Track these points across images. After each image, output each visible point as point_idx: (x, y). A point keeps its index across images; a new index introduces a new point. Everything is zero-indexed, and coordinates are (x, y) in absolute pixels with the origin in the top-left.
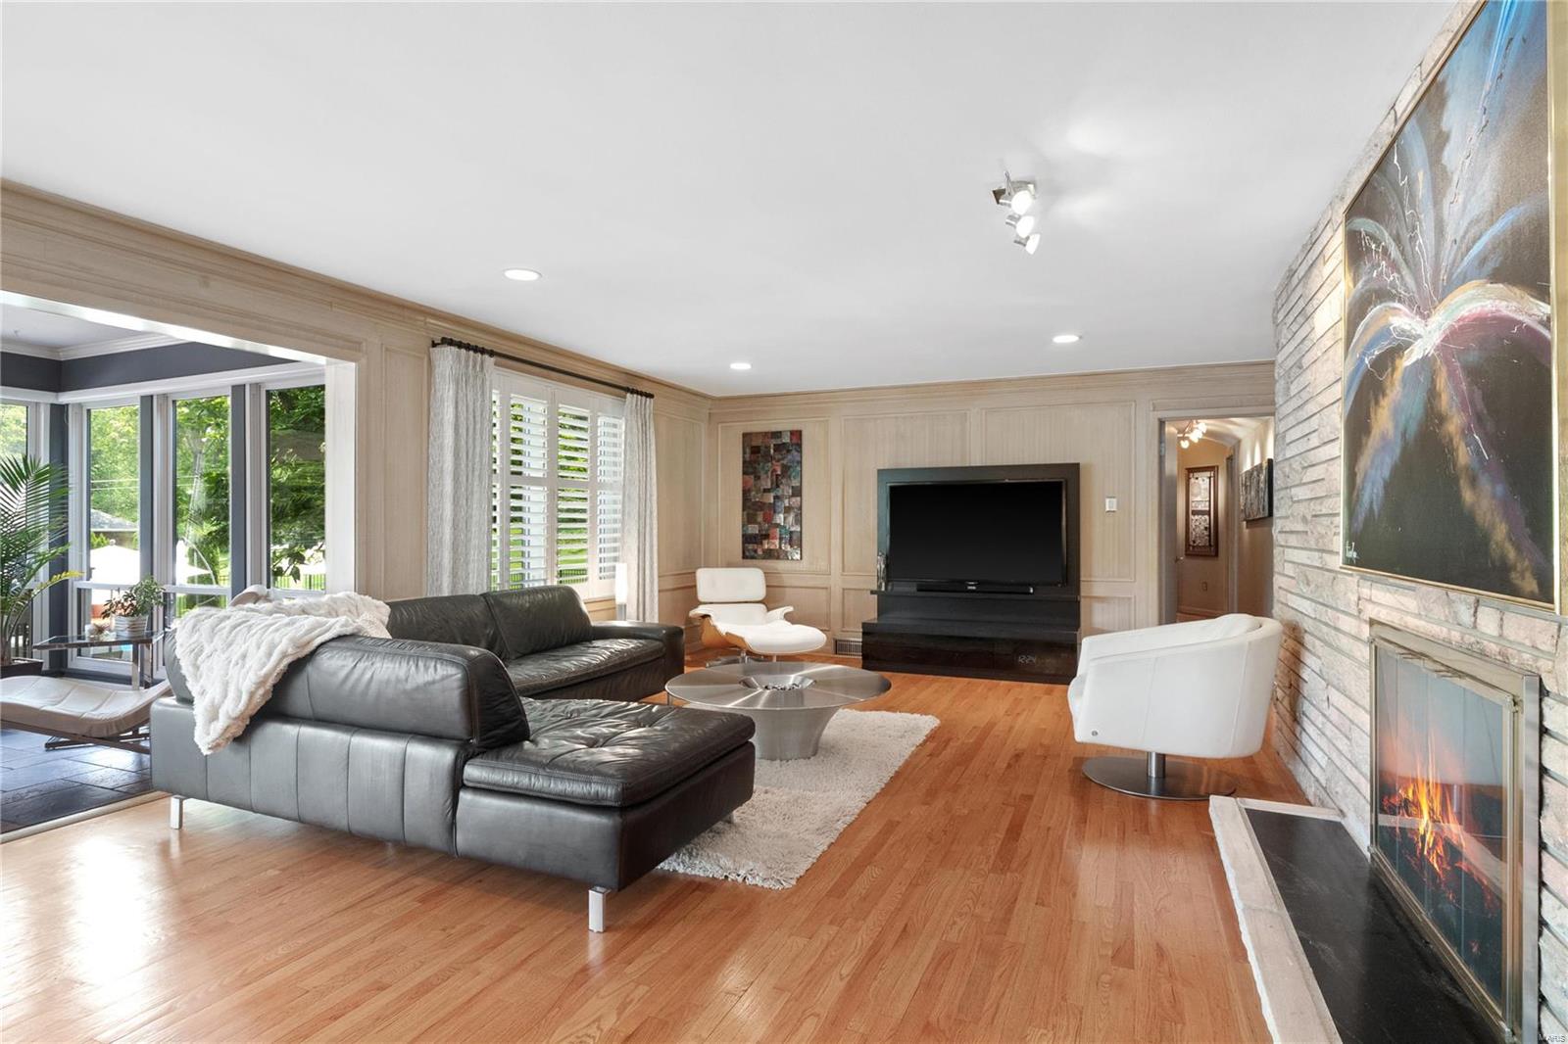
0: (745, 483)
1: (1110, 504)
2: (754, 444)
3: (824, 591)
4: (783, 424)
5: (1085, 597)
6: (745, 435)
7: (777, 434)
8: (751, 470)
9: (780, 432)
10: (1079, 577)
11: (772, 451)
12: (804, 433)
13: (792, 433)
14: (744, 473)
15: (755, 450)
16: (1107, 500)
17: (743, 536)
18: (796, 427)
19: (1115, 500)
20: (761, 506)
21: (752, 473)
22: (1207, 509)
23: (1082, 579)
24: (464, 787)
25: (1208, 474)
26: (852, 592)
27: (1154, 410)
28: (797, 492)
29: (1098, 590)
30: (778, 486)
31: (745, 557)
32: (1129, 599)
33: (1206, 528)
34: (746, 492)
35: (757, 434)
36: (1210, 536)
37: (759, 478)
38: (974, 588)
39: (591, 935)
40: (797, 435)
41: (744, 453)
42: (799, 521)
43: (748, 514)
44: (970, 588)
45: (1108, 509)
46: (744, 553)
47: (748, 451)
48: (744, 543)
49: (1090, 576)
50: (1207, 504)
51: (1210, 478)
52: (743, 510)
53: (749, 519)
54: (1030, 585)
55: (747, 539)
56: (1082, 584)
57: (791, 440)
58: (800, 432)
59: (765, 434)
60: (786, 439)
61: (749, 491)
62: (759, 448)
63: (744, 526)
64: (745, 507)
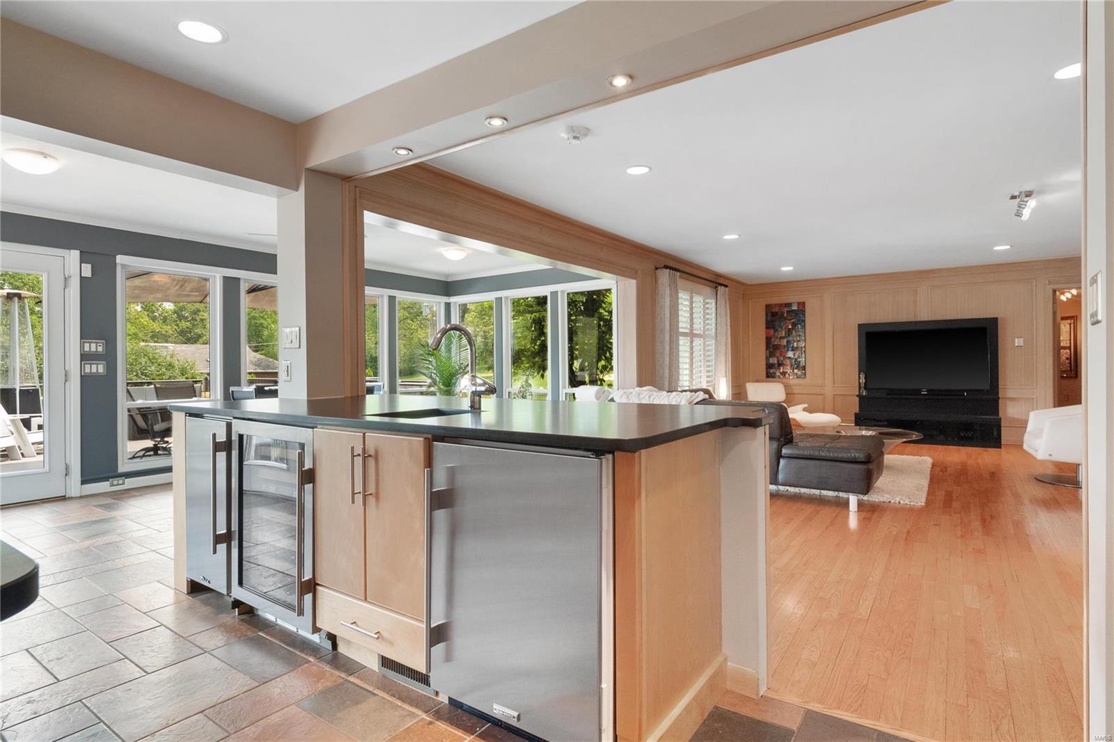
0: (767, 333)
1: (1018, 342)
2: (774, 311)
4: (793, 298)
5: (1002, 398)
6: (767, 306)
7: (789, 305)
8: (772, 326)
9: (791, 304)
10: (998, 386)
11: (785, 315)
12: (806, 304)
13: (799, 304)
14: (767, 328)
15: (774, 314)
16: (1016, 340)
17: (767, 365)
18: (802, 300)
19: (1022, 339)
20: (776, 347)
21: (772, 328)
22: (1069, 345)
23: (1000, 387)
24: (782, 457)
25: (1069, 321)
26: (840, 397)
27: (1049, 284)
28: (802, 338)
29: (1011, 394)
30: (789, 335)
31: (768, 376)
32: (1033, 399)
33: (1067, 359)
34: (768, 340)
35: (775, 305)
36: (1070, 363)
37: (777, 330)
38: (926, 393)
39: (850, 513)
40: (802, 305)
41: (767, 316)
42: (804, 355)
43: (770, 352)
44: (923, 393)
45: (1016, 345)
46: (767, 374)
47: (769, 314)
48: (767, 369)
49: (1005, 385)
50: (1069, 342)
51: (1070, 324)
52: (767, 349)
53: (771, 354)
54: (964, 391)
55: (769, 366)
56: (1000, 390)
57: (798, 308)
58: (804, 303)
59: (781, 305)
60: (795, 308)
61: (771, 338)
62: (777, 313)
63: (767, 359)
64: (768, 347)
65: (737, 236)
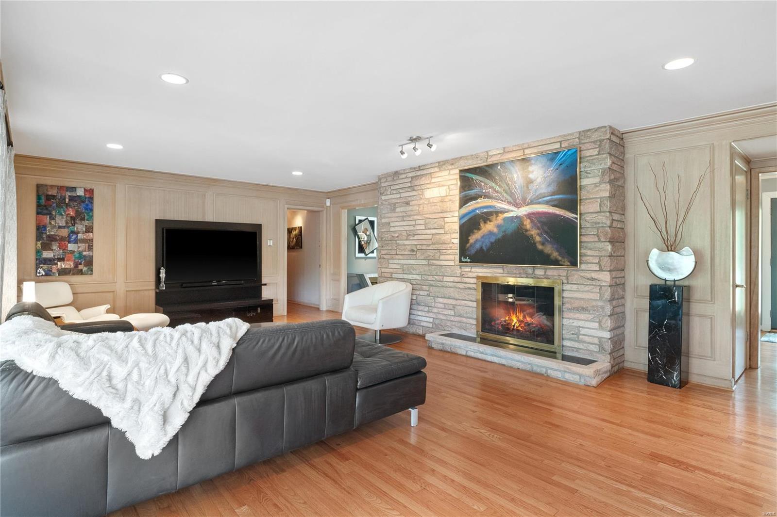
0: (38, 220)
1: (270, 243)
2: (49, 193)
3: (111, 293)
4: (77, 182)
6: (38, 186)
7: (74, 189)
8: (45, 212)
9: (75, 188)
11: (67, 200)
12: (95, 192)
13: (85, 190)
14: (38, 213)
15: (49, 198)
17: (37, 259)
18: (89, 186)
20: (53, 238)
21: (47, 214)
24: (359, 389)
26: (134, 293)
27: (286, 204)
28: (89, 230)
30: (72, 225)
31: (39, 273)
32: (277, 283)
34: (40, 228)
35: (52, 186)
37: (53, 218)
38: (216, 284)
40: (90, 192)
41: (38, 198)
42: (90, 248)
43: (42, 243)
44: (213, 284)
46: (38, 271)
47: (42, 197)
48: (37, 264)
52: (37, 240)
53: (44, 247)
54: (242, 280)
55: (41, 261)
57: (85, 194)
58: (93, 190)
59: (60, 188)
60: (80, 192)
61: (44, 226)
62: (54, 197)
63: (38, 252)
64: (39, 237)
65: (183, 81)
